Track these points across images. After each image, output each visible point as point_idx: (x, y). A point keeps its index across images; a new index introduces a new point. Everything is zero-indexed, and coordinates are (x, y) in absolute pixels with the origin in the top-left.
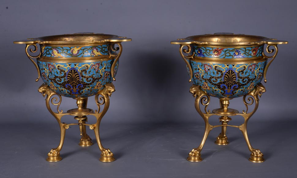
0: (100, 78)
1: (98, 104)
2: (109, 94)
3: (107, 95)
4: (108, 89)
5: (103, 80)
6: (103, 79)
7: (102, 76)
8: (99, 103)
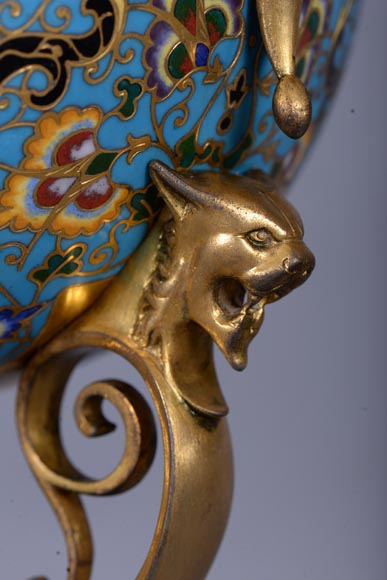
0: (89, 46)
1: (62, 492)
2: (218, 321)
3: (194, 338)
4: (207, 232)
5: (130, 88)
6: (135, 69)
7: (109, 25)
8: (63, 466)
